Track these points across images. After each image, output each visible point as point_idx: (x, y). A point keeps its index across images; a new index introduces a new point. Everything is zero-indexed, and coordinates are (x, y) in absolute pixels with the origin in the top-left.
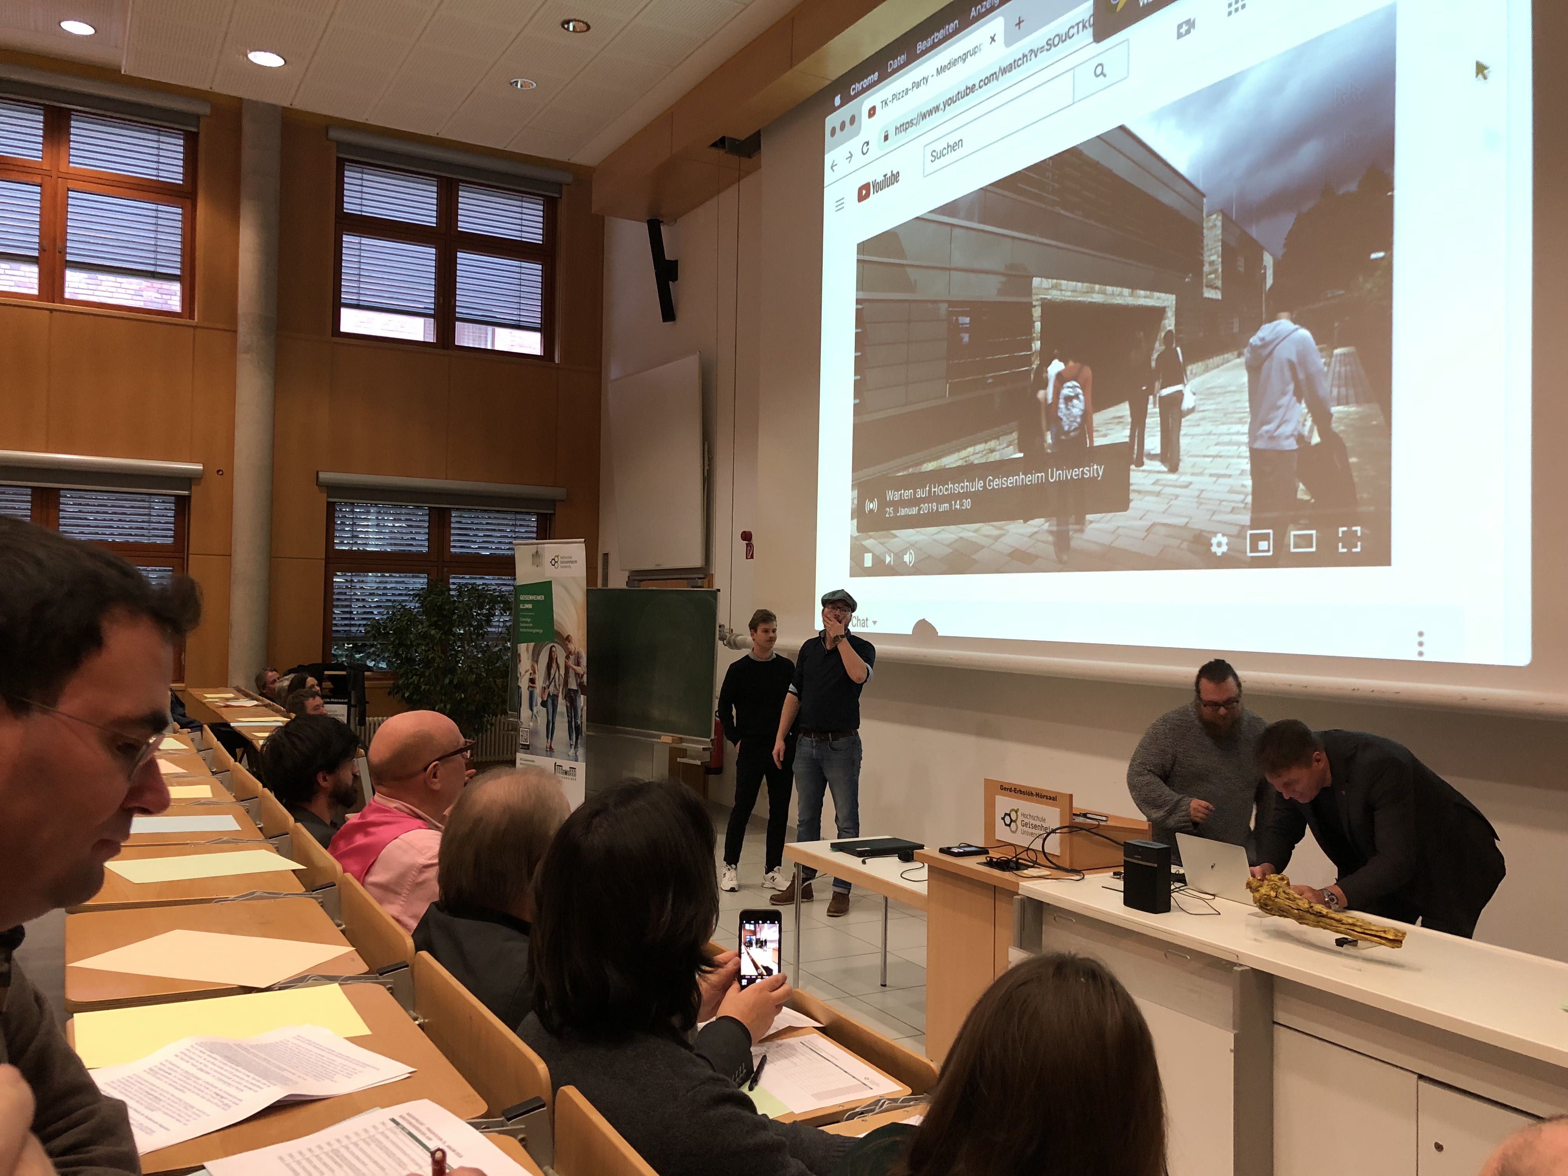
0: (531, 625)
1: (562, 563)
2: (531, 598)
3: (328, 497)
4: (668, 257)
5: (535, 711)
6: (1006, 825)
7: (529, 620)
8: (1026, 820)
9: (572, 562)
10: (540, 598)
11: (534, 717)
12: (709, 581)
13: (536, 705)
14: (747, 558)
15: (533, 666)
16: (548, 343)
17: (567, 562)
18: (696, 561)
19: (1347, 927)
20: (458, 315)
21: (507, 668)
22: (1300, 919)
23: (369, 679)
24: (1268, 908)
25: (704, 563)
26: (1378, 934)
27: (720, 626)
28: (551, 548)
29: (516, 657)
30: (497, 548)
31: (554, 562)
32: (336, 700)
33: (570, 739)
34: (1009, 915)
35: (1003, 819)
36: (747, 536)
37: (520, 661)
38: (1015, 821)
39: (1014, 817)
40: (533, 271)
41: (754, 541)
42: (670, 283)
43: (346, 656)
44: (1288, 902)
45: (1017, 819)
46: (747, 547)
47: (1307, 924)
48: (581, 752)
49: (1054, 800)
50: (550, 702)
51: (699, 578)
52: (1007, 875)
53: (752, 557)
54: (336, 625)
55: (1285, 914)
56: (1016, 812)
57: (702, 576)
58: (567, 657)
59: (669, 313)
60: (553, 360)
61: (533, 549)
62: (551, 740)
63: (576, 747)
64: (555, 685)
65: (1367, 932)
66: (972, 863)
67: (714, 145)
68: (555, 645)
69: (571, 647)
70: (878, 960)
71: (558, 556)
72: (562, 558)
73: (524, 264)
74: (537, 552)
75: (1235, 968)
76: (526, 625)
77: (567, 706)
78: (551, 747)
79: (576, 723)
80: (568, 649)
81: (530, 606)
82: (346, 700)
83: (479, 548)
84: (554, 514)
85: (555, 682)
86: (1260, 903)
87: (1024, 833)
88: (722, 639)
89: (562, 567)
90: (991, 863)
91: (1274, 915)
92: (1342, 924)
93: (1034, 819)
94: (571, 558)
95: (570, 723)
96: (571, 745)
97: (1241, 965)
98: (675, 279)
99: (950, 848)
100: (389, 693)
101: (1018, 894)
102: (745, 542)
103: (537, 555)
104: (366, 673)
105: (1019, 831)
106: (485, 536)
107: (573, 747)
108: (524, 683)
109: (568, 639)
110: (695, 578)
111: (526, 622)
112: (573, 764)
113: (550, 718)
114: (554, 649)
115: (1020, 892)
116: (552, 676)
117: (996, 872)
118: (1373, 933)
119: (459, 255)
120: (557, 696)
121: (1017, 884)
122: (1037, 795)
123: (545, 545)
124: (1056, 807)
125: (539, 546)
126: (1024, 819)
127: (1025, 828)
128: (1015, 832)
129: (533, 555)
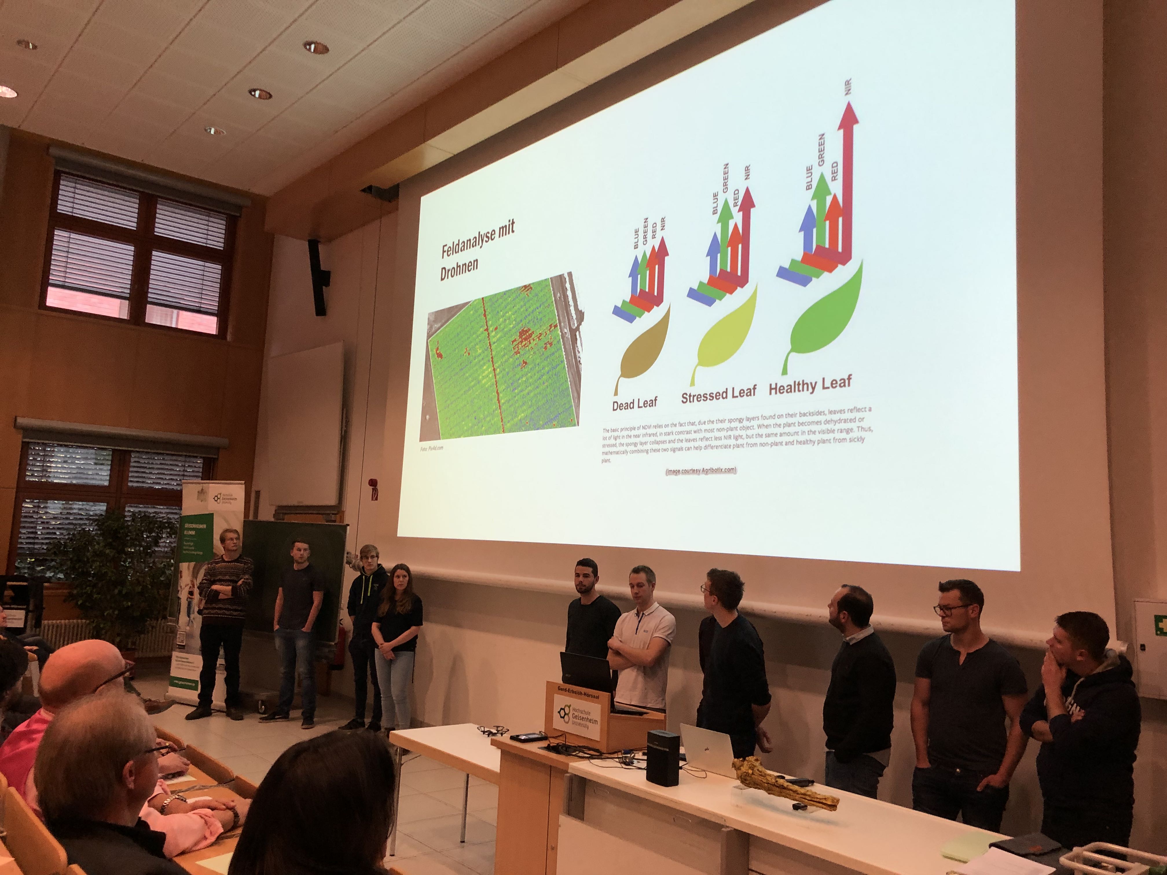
0: (193, 548)
1: (223, 499)
2: (194, 526)
3: (24, 437)
4: (323, 268)
5: (192, 618)
6: (561, 717)
7: (192, 544)
8: (576, 714)
9: (233, 499)
10: (203, 526)
11: (190, 623)
12: (341, 517)
13: (194, 613)
14: (372, 500)
15: (192, 581)
16: (222, 326)
17: (227, 499)
18: (331, 500)
19: (800, 796)
20: (149, 300)
21: (170, 582)
22: (769, 791)
23: (48, 588)
24: (747, 782)
25: (337, 502)
26: (821, 801)
27: (348, 553)
28: (215, 488)
29: (177, 573)
30: (168, 484)
31: (216, 498)
32: (16, 607)
34: (560, 788)
36: (373, 483)
37: (181, 577)
38: (568, 714)
39: (567, 710)
40: (214, 270)
41: (379, 487)
42: (324, 287)
43: (29, 568)
44: (761, 778)
45: (569, 713)
46: (373, 491)
47: (773, 794)
49: (597, 698)
51: (333, 514)
52: (562, 758)
53: (376, 499)
54: (22, 543)
55: (758, 786)
56: (569, 707)
57: (335, 513)
59: (321, 309)
60: (225, 338)
61: (199, 487)
65: (813, 799)
66: (534, 748)
67: (364, 190)
70: (459, 821)
71: (220, 494)
72: (223, 495)
73: (207, 264)
74: (202, 489)
75: (723, 829)
76: (189, 547)
81: (193, 533)
82: (25, 607)
83: (154, 483)
84: (217, 459)
86: (741, 778)
87: (574, 723)
88: (349, 563)
89: (223, 503)
90: (549, 748)
91: (751, 787)
92: (798, 794)
93: (582, 713)
94: (232, 495)
97: (727, 827)
98: (327, 284)
99: (518, 736)
100: (64, 601)
101: (567, 772)
102: (372, 487)
103: (202, 492)
104: (46, 584)
105: (570, 722)
106: (158, 474)
108: (183, 595)
110: (329, 514)
111: (190, 546)
115: (569, 771)
117: (553, 755)
118: (818, 800)
119: (154, 253)
121: (568, 765)
122: (585, 694)
123: (211, 485)
124: (598, 703)
125: (204, 485)
126: (575, 713)
127: (575, 719)
128: (567, 723)
129: (198, 492)
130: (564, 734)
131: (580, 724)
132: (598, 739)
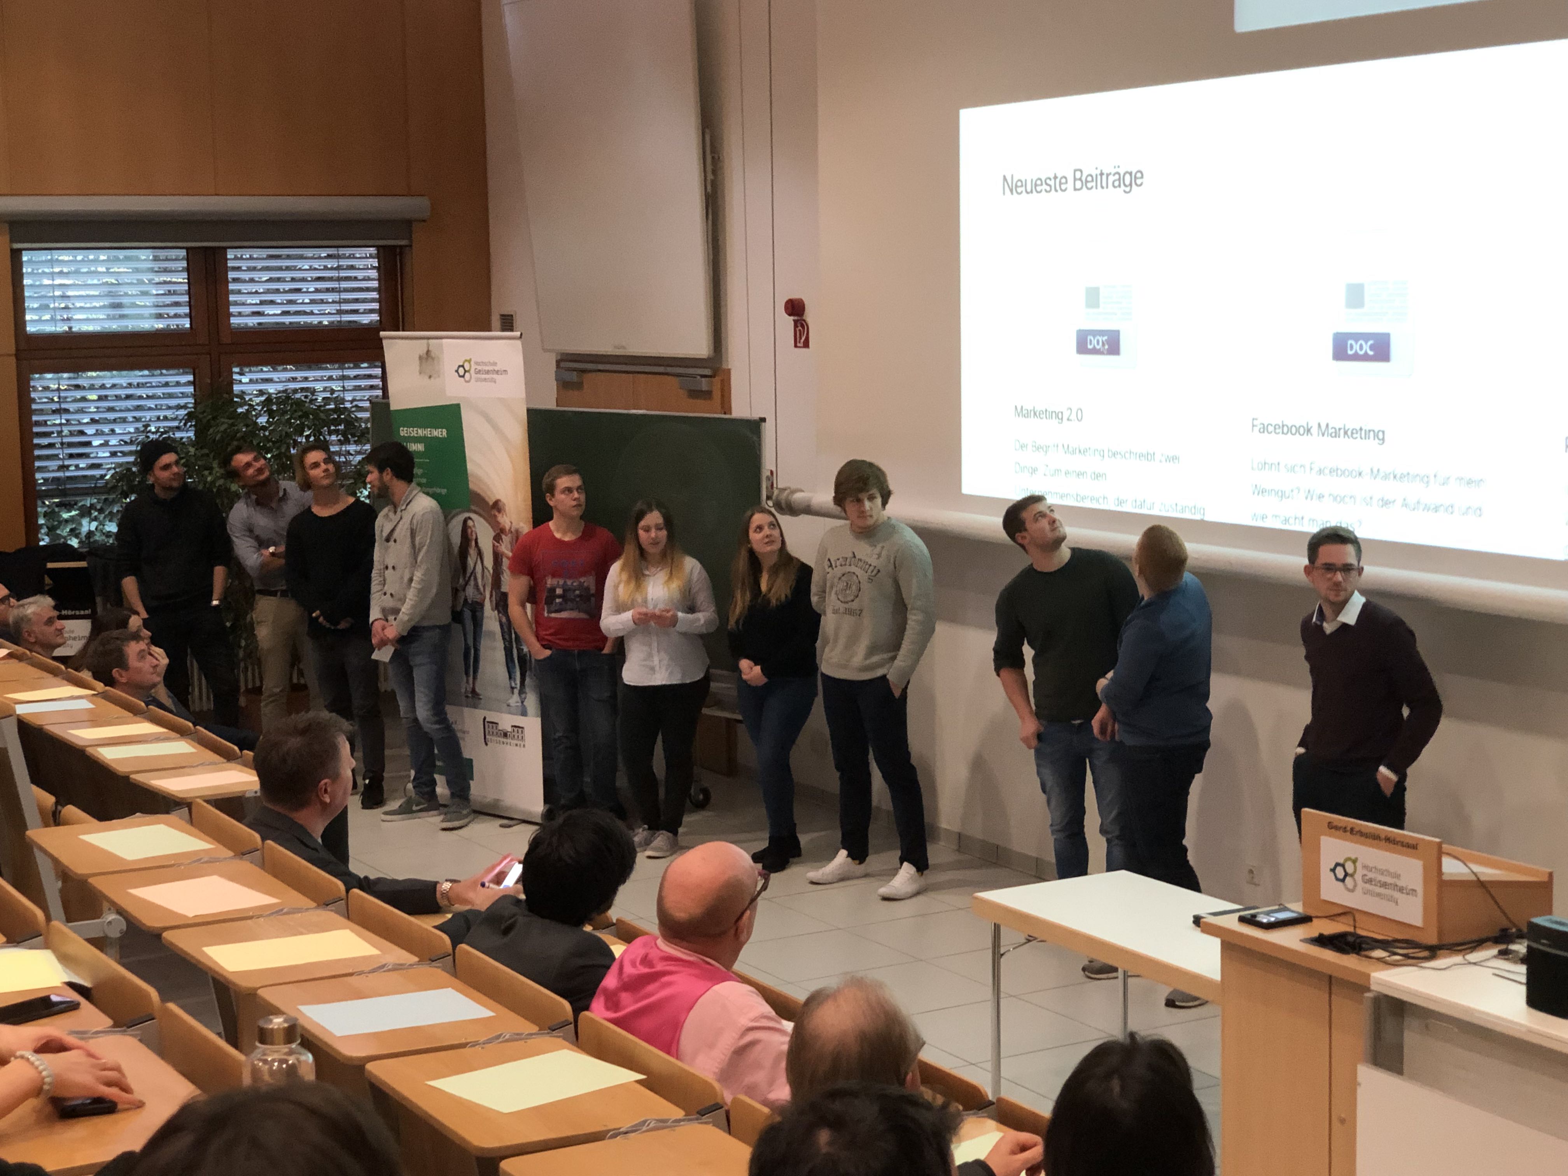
0: (425, 480)
1: (478, 372)
2: (421, 432)
3: (12, 241)
6: (1337, 879)
8: (1371, 875)
9: (497, 372)
10: (440, 433)
14: (796, 346)
17: (488, 372)
18: (700, 347)
25: (711, 351)
28: (454, 347)
31: (462, 371)
33: (510, 678)
35: (1333, 870)
36: (795, 308)
38: (1352, 875)
39: (1349, 867)
41: (810, 316)
45: (1355, 871)
46: (796, 326)
48: (532, 701)
49: (1414, 848)
50: (467, 614)
51: (704, 378)
52: (1350, 961)
53: (806, 345)
56: (1354, 861)
57: (707, 372)
58: (497, 538)
61: (420, 347)
62: (475, 678)
63: (522, 692)
64: (476, 585)
66: (1288, 939)
68: (473, 516)
69: (506, 520)
71: (469, 361)
72: (477, 363)
74: (428, 352)
77: (500, 622)
78: (474, 691)
79: (520, 650)
80: (499, 523)
81: (422, 447)
84: (411, 246)
85: (476, 579)
87: (1366, 892)
89: (477, 380)
90: (1322, 941)
93: (1382, 874)
94: (495, 364)
95: (508, 651)
96: (512, 688)
101: (1368, 990)
102: (792, 318)
103: (427, 357)
105: (1359, 889)
107: (516, 691)
109: (497, 506)
110: (693, 376)
112: (519, 720)
113: (470, 642)
114: (470, 523)
115: (1373, 987)
116: (469, 571)
117: (1333, 956)
120: (481, 605)
121: (1368, 976)
122: (1388, 840)
123: (444, 341)
124: (1418, 858)
125: (431, 341)
126: (1365, 872)
127: (1368, 886)
128: (1352, 891)
129: (420, 358)
130: (1348, 913)
131: (1379, 895)
132: (1418, 921)
